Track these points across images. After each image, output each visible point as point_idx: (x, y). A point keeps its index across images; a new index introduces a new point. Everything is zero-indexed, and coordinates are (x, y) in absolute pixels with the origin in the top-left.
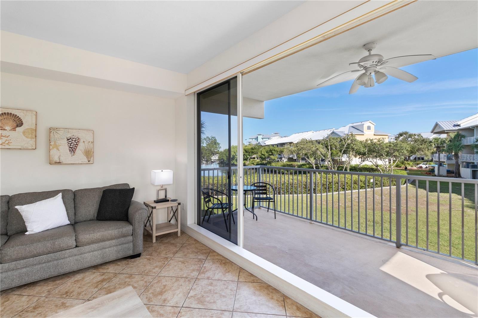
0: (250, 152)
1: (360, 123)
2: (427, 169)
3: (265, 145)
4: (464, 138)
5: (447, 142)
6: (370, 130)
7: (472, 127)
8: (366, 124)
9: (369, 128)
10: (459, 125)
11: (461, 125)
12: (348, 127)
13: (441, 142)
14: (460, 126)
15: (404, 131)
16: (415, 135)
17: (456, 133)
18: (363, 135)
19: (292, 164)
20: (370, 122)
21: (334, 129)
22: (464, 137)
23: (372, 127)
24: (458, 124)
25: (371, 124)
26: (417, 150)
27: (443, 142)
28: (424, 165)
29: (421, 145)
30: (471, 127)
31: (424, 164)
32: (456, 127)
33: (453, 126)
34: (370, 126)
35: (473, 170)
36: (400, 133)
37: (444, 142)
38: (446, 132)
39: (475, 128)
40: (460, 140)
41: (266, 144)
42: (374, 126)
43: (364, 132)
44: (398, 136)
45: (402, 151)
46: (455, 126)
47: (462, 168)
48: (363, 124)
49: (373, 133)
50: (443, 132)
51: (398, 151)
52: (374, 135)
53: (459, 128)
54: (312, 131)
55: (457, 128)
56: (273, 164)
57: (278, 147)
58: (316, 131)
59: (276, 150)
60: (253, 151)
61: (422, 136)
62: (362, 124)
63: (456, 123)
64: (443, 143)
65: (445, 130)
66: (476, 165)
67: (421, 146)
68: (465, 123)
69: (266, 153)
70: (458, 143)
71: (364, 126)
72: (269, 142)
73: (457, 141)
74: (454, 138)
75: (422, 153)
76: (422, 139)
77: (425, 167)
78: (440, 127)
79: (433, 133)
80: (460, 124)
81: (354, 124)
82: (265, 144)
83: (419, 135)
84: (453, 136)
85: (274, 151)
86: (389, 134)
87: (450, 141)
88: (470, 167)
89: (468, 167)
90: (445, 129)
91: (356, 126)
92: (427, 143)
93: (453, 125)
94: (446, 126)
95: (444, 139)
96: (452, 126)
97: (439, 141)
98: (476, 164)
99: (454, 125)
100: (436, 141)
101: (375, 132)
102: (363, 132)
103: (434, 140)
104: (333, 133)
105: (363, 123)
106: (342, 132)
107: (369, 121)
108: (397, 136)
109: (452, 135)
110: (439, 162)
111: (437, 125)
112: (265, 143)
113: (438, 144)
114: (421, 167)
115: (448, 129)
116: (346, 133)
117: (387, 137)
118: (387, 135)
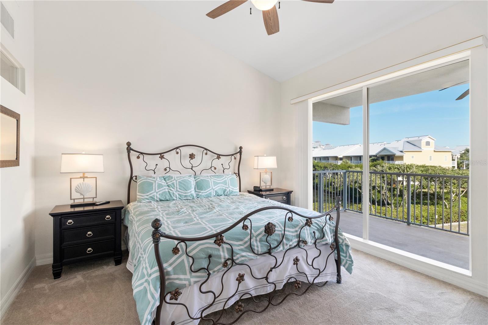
1: (417, 138)
6: (429, 146)
8: (425, 140)
9: (428, 144)
12: (402, 142)
18: (421, 151)
20: (429, 137)
23: (432, 142)
25: (431, 139)
34: (429, 141)
42: (434, 141)
43: (422, 148)
44: (465, 152)
48: (421, 140)
49: (433, 149)
52: (435, 151)
57: (320, 160)
59: (319, 165)
71: (422, 141)
81: (410, 140)
85: (318, 166)
86: (452, 150)
91: (412, 141)
101: (435, 148)
102: (421, 148)
104: (385, 150)
105: (420, 138)
106: (395, 148)
116: (401, 150)
117: (451, 153)
118: (450, 152)
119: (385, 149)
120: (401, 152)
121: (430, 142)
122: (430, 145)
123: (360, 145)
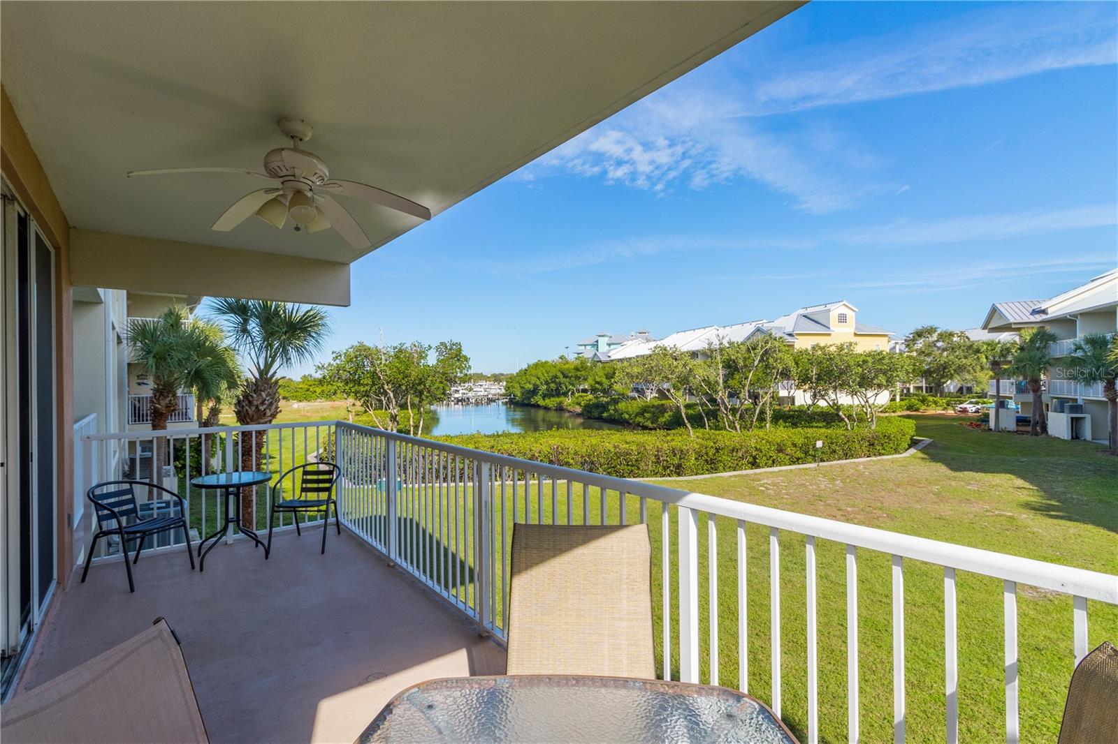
0: (572, 376)
1: (822, 308)
2: (978, 414)
3: (609, 359)
4: (1054, 342)
5: (1013, 351)
6: (844, 323)
7: (1070, 315)
8: (837, 310)
9: (842, 319)
10: (1044, 312)
11: (1050, 311)
12: (794, 316)
13: (1001, 351)
14: (1047, 314)
15: (925, 326)
16: (951, 335)
17: (1035, 331)
18: (829, 335)
19: (663, 405)
20: (844, 305)
21: (765, 321)
22: (1054, 338)
23: (851, 316)
24: (1043, 308)
25: (847, 309)
26: (955, 371)
27: (1006, 351)
28: (972, 405)
29: (966, 357)
30: (1068, 317)
31: (971, 403)
32: (1037, 316)
33: (1031, 314)
34: (845, 313)
35: (1072, 418)
36: (917, 329)
37: (1008, 350)
38: (1013, 326)
39: (1079, 317)
40: (1043, 347)
41: (612, 358)
42: (854, 313)
43: (832, 328)
44: (913, 337)
46: (1035, 312)
47: (1051, 414)
48: (829, 310)
49: (852, 330)
50: (1007, 328)
52: (855, 334)
53: (1044, 317)
54: (715, 327)
55: (1039, 318)
56: (622, 406)
58: (724, 327)
60: (579, 374)
61: (967, 338)
62: (826, 308)
63: (1037, 307)
64: (1004, 353)
65: (1011, 324)
66: (1082, 405)
67: (964, 361)
68: (1058, 307)
69: (606, 378)
70: (1038, 354)
71: (831, 313)
72: (617, 354)
73: (1038, 349)
74: (1032, 341)
75: (968, 377)
76: (968, 343)
77: (974, 409)
78: (1002, 316)
79: (987, 331)
80: (1047, 308)
81: (810, 310)
82: (609, 357)
83: (962, 335)
84: (1028, 338)
86: (890, 332)
87: (1022, 349)
88: (1066, 409)
89: (1062, 411)
90: (1012, 320)
91: (813, 313)
93: (1031, 310)
94: (1015, 313)
95: (1008, 345)
96: (1028, 314)
97: (998, 349)
98: (1080, 402)
99: (1034, 310)
100: (991, 348)
101: (856, 328)
102: (829, 328)
103: (985, 347)
104: (759, 332)
105: (828, 307)
106: (779, 329)
107: (842, 303)
108: (911, 336)
109: (1028, 334)
110: (998, 399)
111: (994, 311)
112: (609, 355)
113: (994, 357)
114: (965, 411)
115: (1019, 320)
116: (789, 330)
117: (887, 338)
118: (886, 336)
119: (758, 330)
120: (790, 335)
121: (847, 316)
122: (847, 321)
123: (718, 328)
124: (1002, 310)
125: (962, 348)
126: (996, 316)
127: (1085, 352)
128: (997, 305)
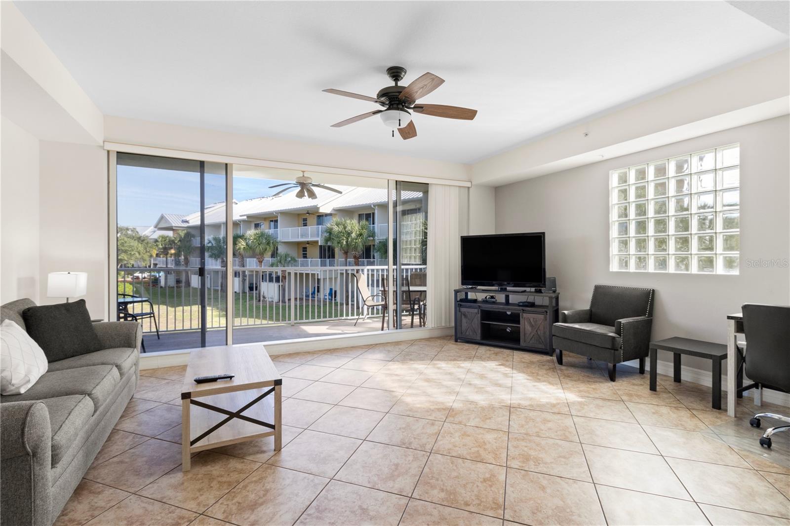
2: (146, 279)
4: (194, 238)
5: (176, 242)
10: (187, 222)
11: (190, 222)
13: (169, 241)
16: (127, 229)
17: (186, 231)
22: (192, 236)
24: (188, 220)
32: (185, 223)
33: (182, 222)
37: (173, 241)
38: (174, 228)
40: (190, 241)
45: (133, 253)
46: (184, 221)
47: (192, 276)
50: (170, 228)
51: (125, 252)
55: (186, 225)
61: (137, 232)
63: (184, 219)
64: (171, 243)
65: (172, 227)
68: (194, 220)
70: (188, 244)
73: (187, 242)
74: (185, 237)
76: (138, 236)
78: (167, 221)
79: (157, 229)
83: (133, 230)
84: (183, 235)
87: (180, 241)
90: (174, 225)
92: (144, 242)
93: (181, 220)
94: (176, 223)
95: (172, 238)
96: (180, 222)
97: (167, 240)
100: (163, 240)
103: (161, 239)
109: (182, 234)
110: (168, 268)
111: (162, 217)
113: (165, 245)
114: (138, 278)
115: (177, 225)
124: (166, 217)
125: (135, 238)
126: (163, 221)
127: (212, 244)
128: (164, 215)
